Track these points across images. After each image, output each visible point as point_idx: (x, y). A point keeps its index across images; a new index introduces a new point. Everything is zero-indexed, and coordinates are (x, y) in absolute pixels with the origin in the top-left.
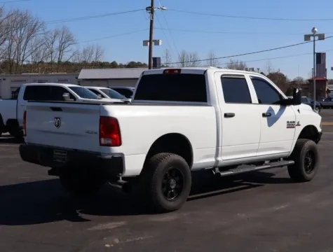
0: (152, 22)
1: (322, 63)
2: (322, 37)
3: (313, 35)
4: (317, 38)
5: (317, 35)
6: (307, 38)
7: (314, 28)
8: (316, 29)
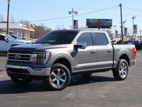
0: (9, 5)
1: (76, 24)
2: (76, 13)
3: (73, 12)
4: (74, 13)
5: (74, 12)
6: (70, 13)
7: (73, 9)
8: (74, 9)
